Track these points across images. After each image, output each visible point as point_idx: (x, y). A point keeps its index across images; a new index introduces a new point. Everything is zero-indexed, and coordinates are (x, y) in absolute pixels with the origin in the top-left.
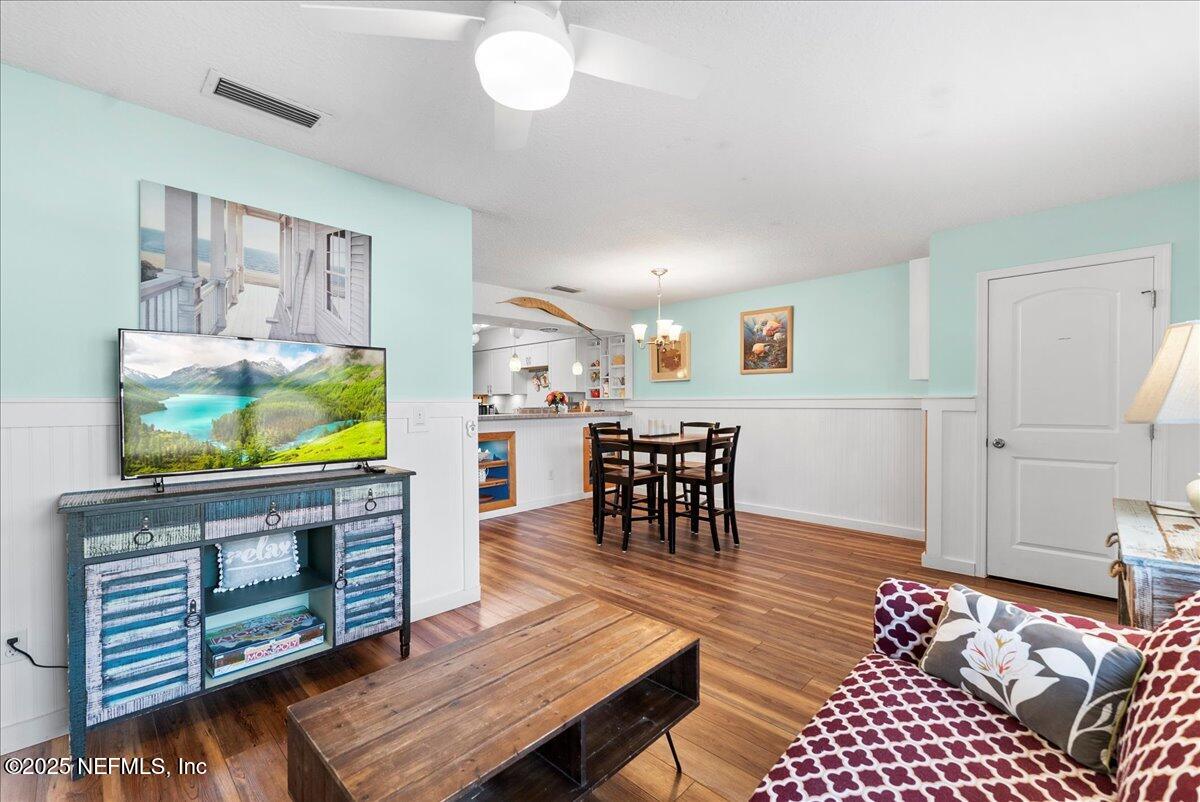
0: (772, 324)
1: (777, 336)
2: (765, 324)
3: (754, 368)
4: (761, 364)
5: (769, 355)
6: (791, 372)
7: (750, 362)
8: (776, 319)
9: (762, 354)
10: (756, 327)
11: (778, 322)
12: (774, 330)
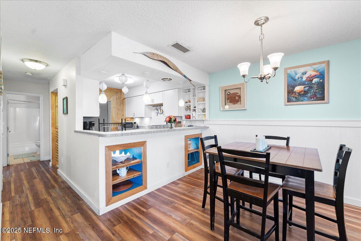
3: (295, 102)
4: (301, 98)
5: (308, 93)
6: (328, 103)
7: (292, 98)
8: (314, 70)
9: (303, 93)
10: (297, 76)
11: (317, 71)
12: (312, 77)
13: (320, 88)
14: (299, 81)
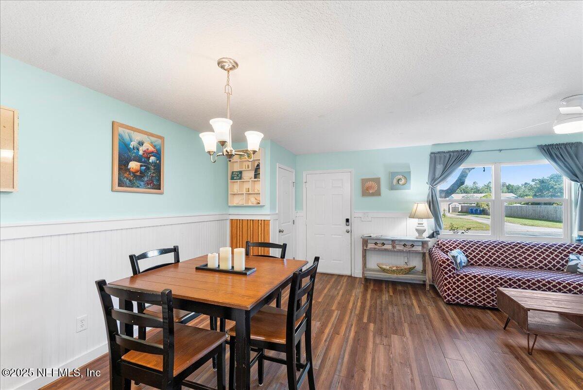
0: (147, 146)
1: (152, 159)
2: (141, 144)
3: (129, 187)
4: (137, 183)
5: (145, 176)
6: (162, 194)
7: (125, 179)
8: (151, 144)
9: (138, 174)
10: (132, 143)
11: (154, 147)
12: (150, 153)
13: (156, 172)
14: (135, 153)
